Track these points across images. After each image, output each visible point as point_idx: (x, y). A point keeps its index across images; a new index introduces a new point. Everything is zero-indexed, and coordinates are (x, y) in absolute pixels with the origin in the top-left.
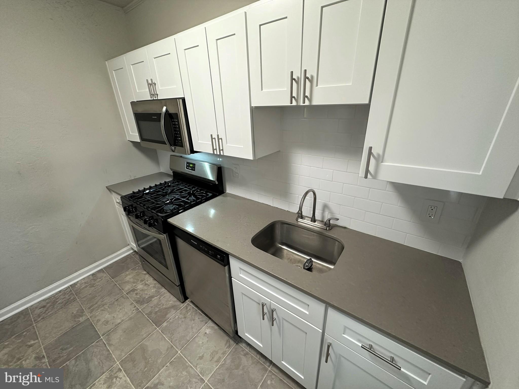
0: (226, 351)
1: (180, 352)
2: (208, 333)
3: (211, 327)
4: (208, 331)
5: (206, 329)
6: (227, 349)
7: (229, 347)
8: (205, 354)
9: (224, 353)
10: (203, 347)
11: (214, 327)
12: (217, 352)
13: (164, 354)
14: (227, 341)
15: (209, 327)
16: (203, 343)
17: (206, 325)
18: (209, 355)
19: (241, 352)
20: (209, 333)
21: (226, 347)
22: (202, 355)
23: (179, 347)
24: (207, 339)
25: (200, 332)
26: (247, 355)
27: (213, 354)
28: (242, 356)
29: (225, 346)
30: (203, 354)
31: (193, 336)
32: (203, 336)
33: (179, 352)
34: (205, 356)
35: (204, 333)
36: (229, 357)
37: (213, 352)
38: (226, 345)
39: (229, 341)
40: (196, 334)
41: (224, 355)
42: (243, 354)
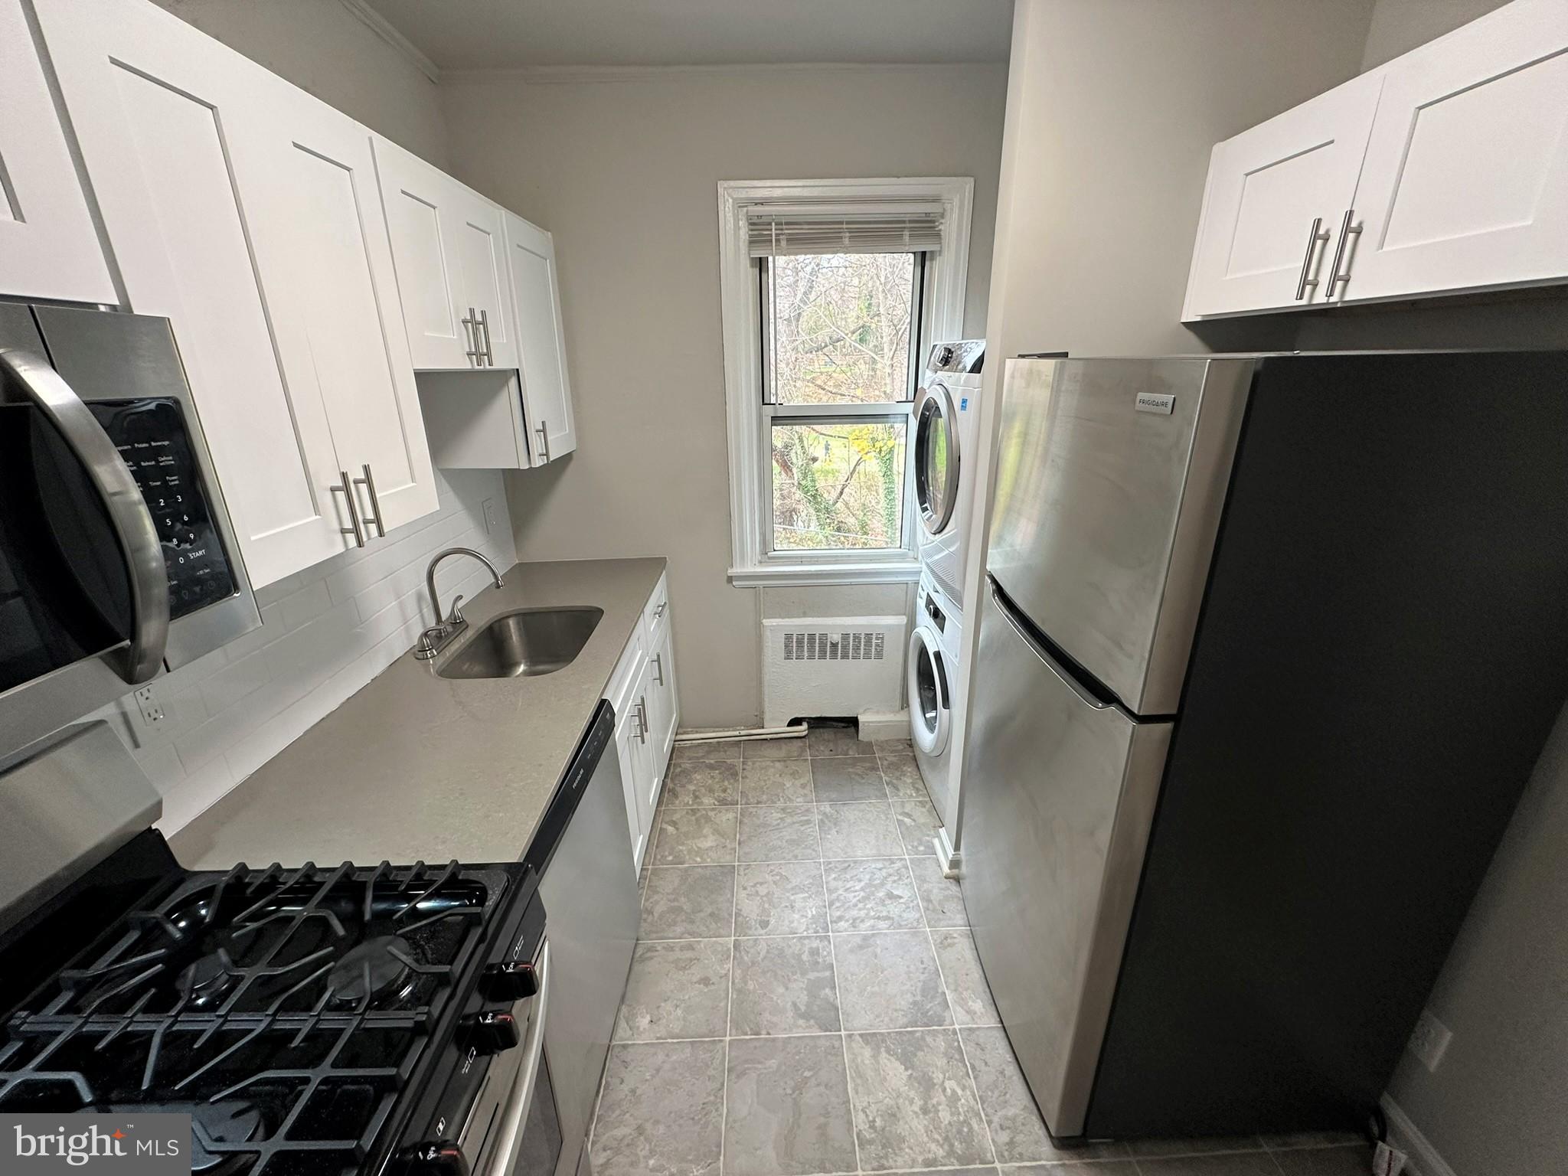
0: (664, 948)
1: (726, 1036)
2: (648, 1018)
3: (628, 1024)
4: (644, 1022)
5: (641, 1029)
6: (659, 948)
7: (652, 949)
8: (695, 979)
9: (670, 949)
10: (683, 996)
11: (624, 1017)
12: (676, 961)
13: (756, 1069)
14: (643, 961)
15: (630, 1029)
16: (677, 1006)
17: (631, 1040)
18: (689, 971)
19: (649, 920)
20: (647, 1013)
21: (656, 954)
22: (700, 984)
23: (720, 1051)
24: (663, 1004)
25: (658, 1038)
26: (649, 909)
27: (682, 966)
28: (656, 915)
29: (655, 956)
30: (697, 985)
31: (677, 1046)
32: (660, 1022)
33: (728, 1038)
34: (699, 976)
35: (654, 1026)
36: (671, 935)
37: (681, 970)
38: (651, 958)
39: (640, 956)
40: (668, 1043)
41: (672, 945)
42: (651, 915)
